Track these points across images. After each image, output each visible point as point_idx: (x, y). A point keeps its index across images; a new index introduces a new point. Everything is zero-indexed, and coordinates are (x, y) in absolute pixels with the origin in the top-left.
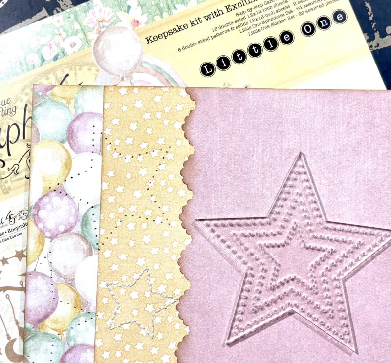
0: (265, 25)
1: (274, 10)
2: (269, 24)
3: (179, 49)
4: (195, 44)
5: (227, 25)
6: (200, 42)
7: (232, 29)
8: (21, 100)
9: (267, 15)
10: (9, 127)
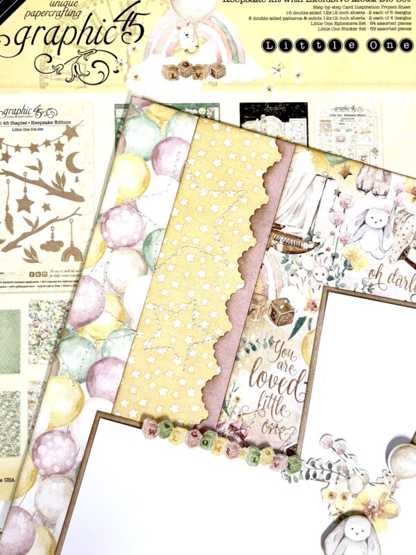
0: (336, 27)
1: (350, 16)
2: (340, 27)
3: (250, 18)
4: (267, 19)
5: (302, 13)
6: (271, 19)
7: (305, 18)
8: (88, 8)
9: (341, 18)
10: (68, 28)
